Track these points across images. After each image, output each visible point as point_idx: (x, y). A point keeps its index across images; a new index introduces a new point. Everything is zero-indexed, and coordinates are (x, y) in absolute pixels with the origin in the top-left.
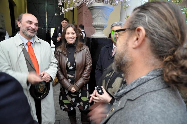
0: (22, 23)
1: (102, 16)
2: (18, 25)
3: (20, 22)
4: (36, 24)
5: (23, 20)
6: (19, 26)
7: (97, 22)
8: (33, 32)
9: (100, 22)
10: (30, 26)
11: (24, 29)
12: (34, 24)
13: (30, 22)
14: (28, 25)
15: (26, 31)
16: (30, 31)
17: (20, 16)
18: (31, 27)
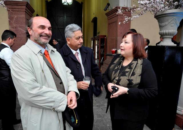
0: (33, 29)
1: (175, 23)
2: (29, 32)
3: (31, 29)
4: (49, 29)
5: (34, 26)
6: (30, 34)
7: (168, 30)
8: (47, 38)
9: (171, 30)
10: (43, 32)
11: (37, 36)
12: (47, 29)
13: (43, 27)
14: (40, 31)
15: (38, 39)
16: (44, 37)
17: (30, 21)
18: (45, 32)
